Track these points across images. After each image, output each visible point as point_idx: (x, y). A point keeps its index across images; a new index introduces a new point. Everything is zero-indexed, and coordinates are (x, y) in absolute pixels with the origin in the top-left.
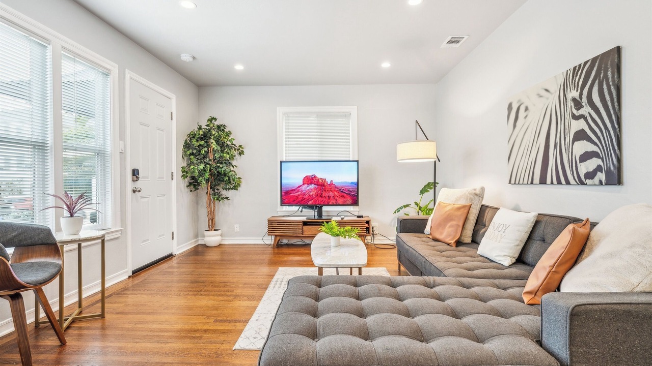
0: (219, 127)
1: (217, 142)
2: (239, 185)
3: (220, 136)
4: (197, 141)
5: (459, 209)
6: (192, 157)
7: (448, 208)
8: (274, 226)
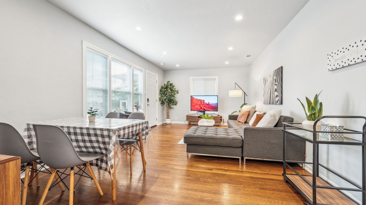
0: (171, 84)
1: (170, 89)
2: (177, 104)
3: (171, 87)
4: (164, 89)
5: (246, 112)
6: (162, 94)
7: (244, 112)
8: (189, 118)
